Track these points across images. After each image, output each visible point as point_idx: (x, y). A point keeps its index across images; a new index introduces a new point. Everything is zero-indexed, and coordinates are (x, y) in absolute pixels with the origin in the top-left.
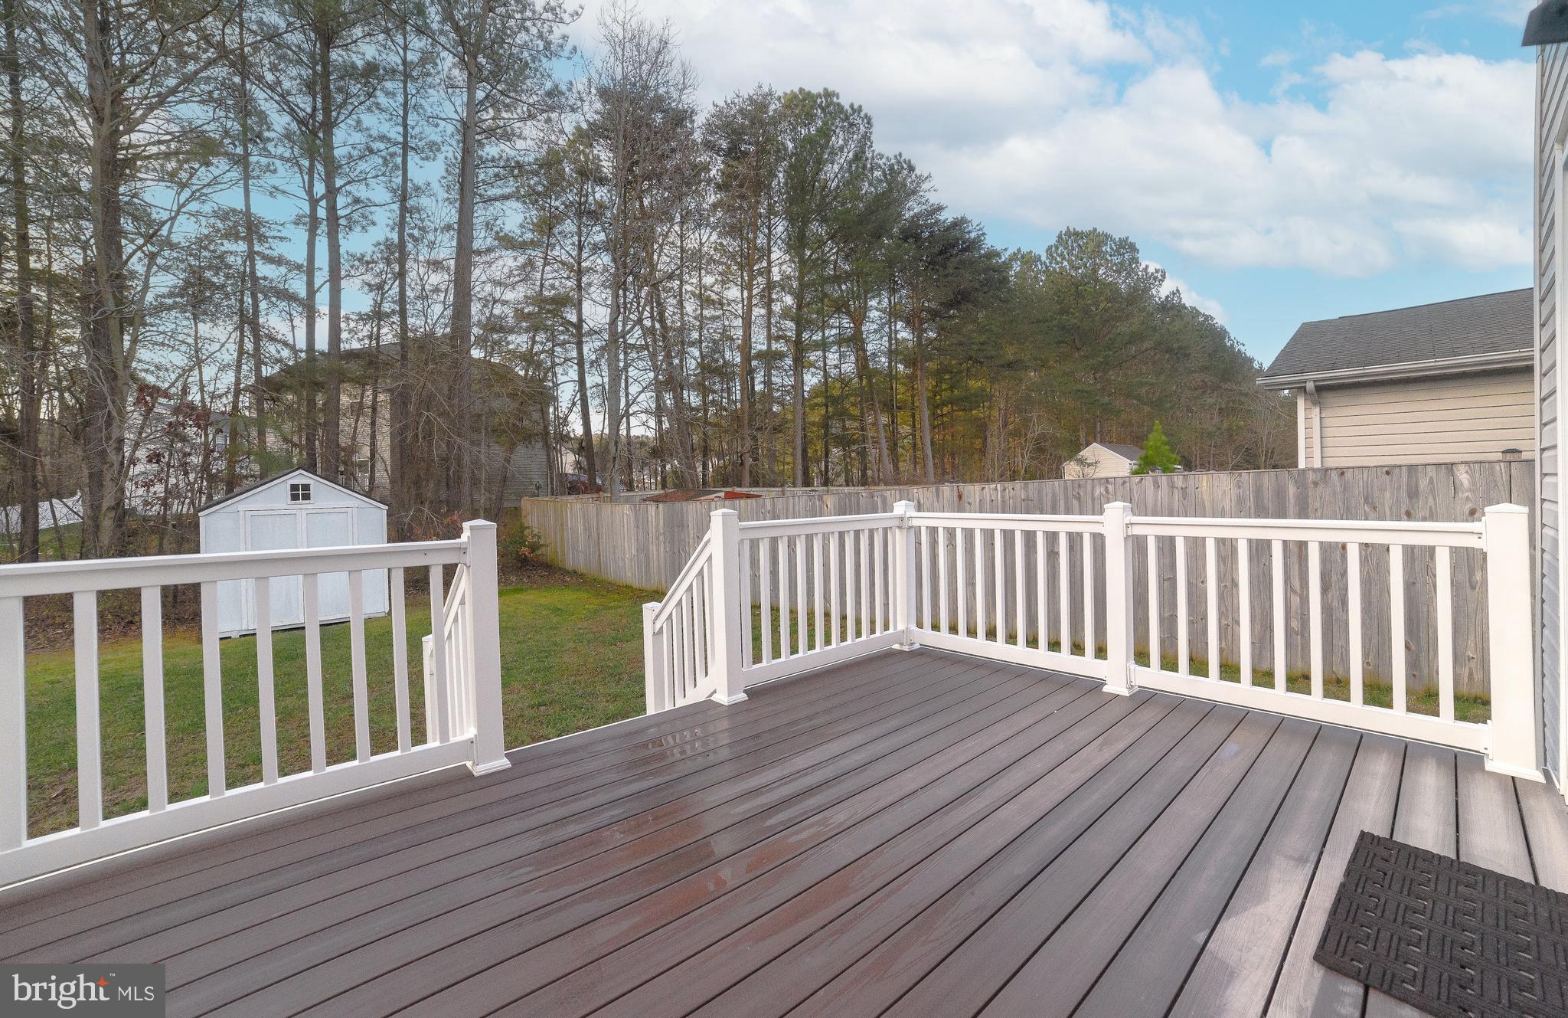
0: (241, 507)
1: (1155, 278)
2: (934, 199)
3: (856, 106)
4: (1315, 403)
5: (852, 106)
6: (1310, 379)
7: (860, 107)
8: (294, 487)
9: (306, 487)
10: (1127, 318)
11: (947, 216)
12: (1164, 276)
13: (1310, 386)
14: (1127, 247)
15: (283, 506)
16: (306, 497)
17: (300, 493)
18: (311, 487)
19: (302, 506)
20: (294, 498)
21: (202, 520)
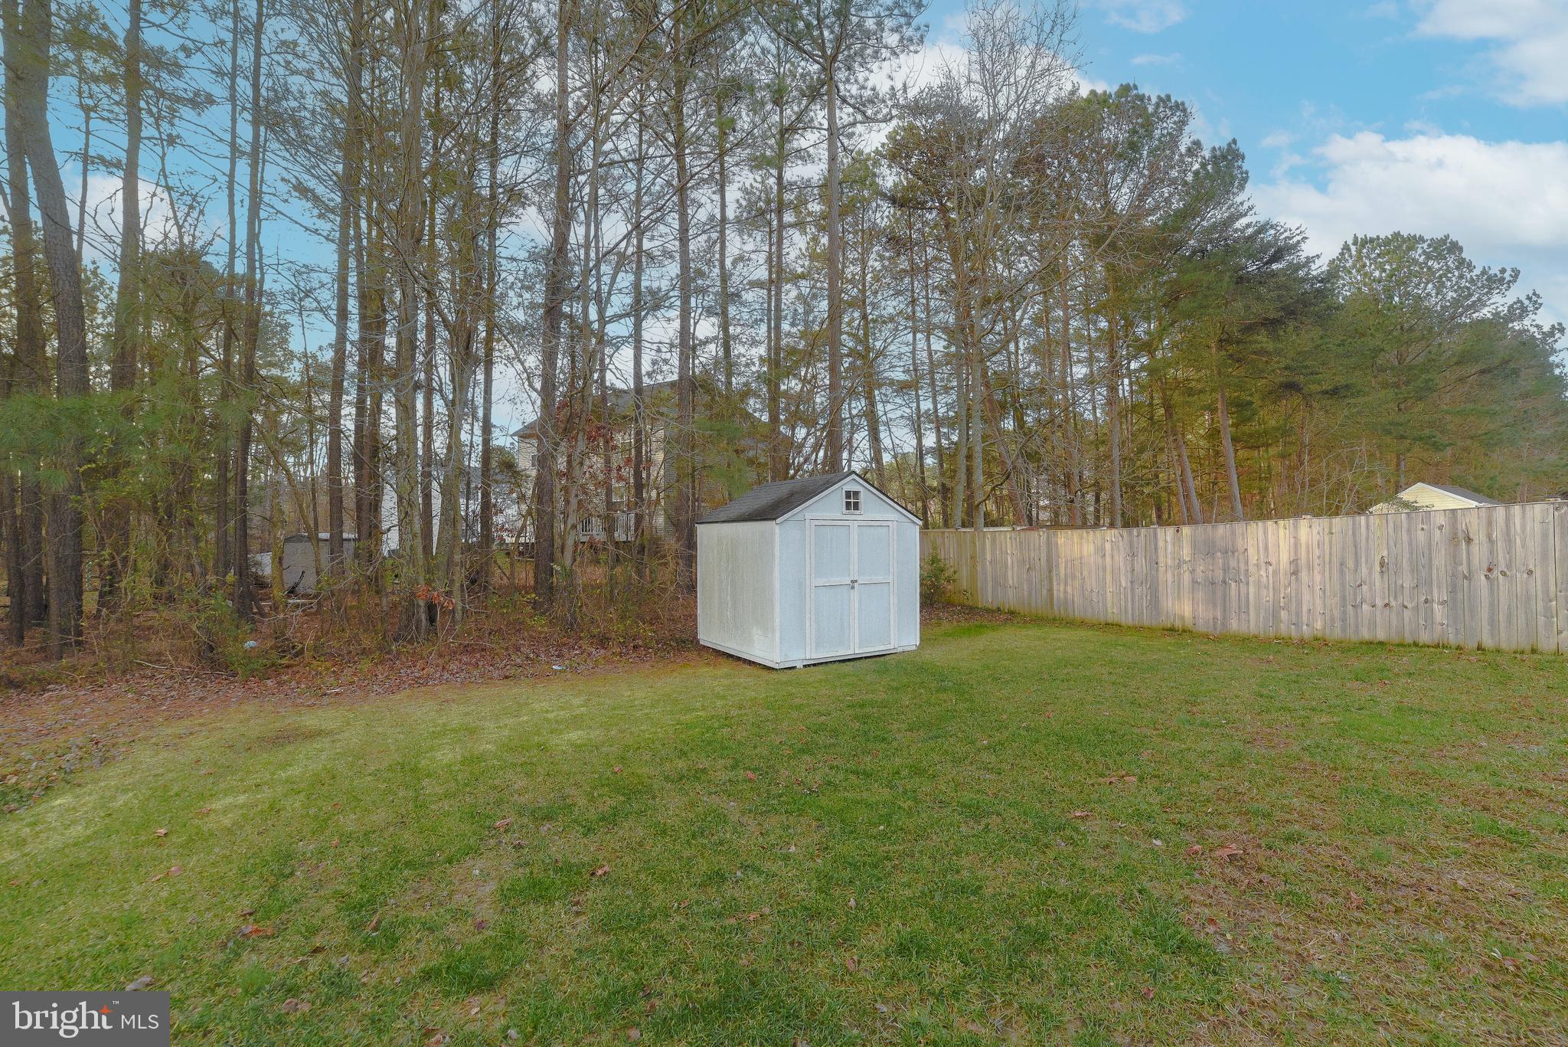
0: (808, 515)
1: (1501, 280)
8: (848, 494)
9: (856, 494)
12: (1513, 277)
14: (1444, 248)
15: (839, 516)
16: (856, 506)
17: (852, 502)
18: (862, 496)
19: (854, 516)
20: (848, 505)
21: (777, 529)
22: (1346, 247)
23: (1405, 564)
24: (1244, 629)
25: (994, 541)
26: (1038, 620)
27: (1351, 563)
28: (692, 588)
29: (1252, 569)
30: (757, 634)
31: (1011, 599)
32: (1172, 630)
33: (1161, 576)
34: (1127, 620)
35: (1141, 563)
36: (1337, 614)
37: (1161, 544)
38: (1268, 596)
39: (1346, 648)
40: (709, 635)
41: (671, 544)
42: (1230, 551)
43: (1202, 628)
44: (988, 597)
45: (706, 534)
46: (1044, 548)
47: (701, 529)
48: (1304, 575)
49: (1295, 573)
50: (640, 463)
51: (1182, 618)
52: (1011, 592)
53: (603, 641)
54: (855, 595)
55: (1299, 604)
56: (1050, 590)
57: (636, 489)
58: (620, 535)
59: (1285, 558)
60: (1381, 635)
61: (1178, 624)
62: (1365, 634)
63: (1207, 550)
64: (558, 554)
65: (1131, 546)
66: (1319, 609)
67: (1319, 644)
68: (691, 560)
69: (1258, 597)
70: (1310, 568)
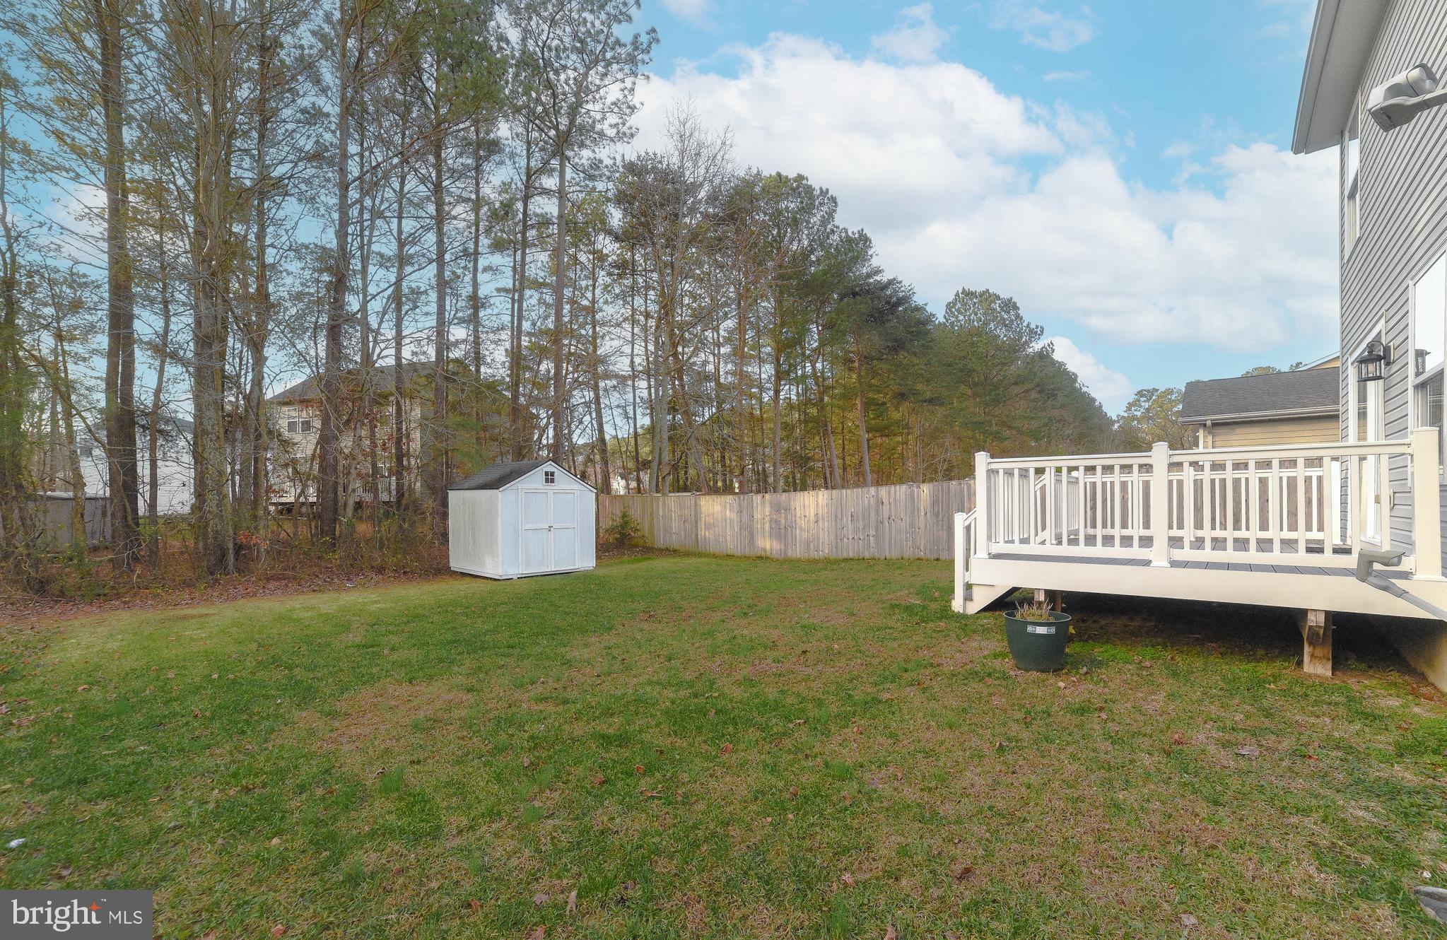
0: (520, 486)
1: (1036, 333)
2: (875, 262)
3: (824, 189)
4: (1210, 433)
5: (821, 189)
6: (1209, 419)
7: (827, 190)
8: (547, 474)
9: (552, 474)
10: (1012, 362)
11: (884, 277)
12: (1042, 332)
13: (1209, 423)
14: (1010, 305)
15: (540, 486)
16: (552, 481)
17: (550, 477)
18: (556, 474)
19: (551, 486)
20: (547, 481)
21: (500, 494)
22: (957, 295)
23: (861, 517)
24: (794, 555)
25: (664, 503)
26: (688, 554)
27: (839, 516)
28: (445, 536)
29: (798, 520)
30: (488, 560)
31: (674, 541)
32: (760, 558)
33: (755, 526)
34: (738, 552)
35: (745, 517)
36: (834, 544)
37: (755, 505)
38: (805, 535)
39: (837, 562)
40: (455, 564)
41: (429, 504)
42: (787, 509)
43: (775, 556)
44: (661, 542)
45: (454, 497)
46: (693, 508)
47: (451, 493)
48: (820, 522)
49: (817, 522)
50: (400, 439)
51: (765, 550)
52: (674, 537)
53: (380, 570)
54: (551, 535)
55: (818, 538)
56: (697, 535)
57: (397, 459)
58: (384, 497)
59: (812, 514)
60: (851, 556)
61: (763, 554)
62: (845, 555)
63: (777, 508)
64: (341, 510)
65: (740, 505)
66: (827, 542)
67: (828, 563)
68: (445, 516)
69: (801, 536)
70: (823, 519)
